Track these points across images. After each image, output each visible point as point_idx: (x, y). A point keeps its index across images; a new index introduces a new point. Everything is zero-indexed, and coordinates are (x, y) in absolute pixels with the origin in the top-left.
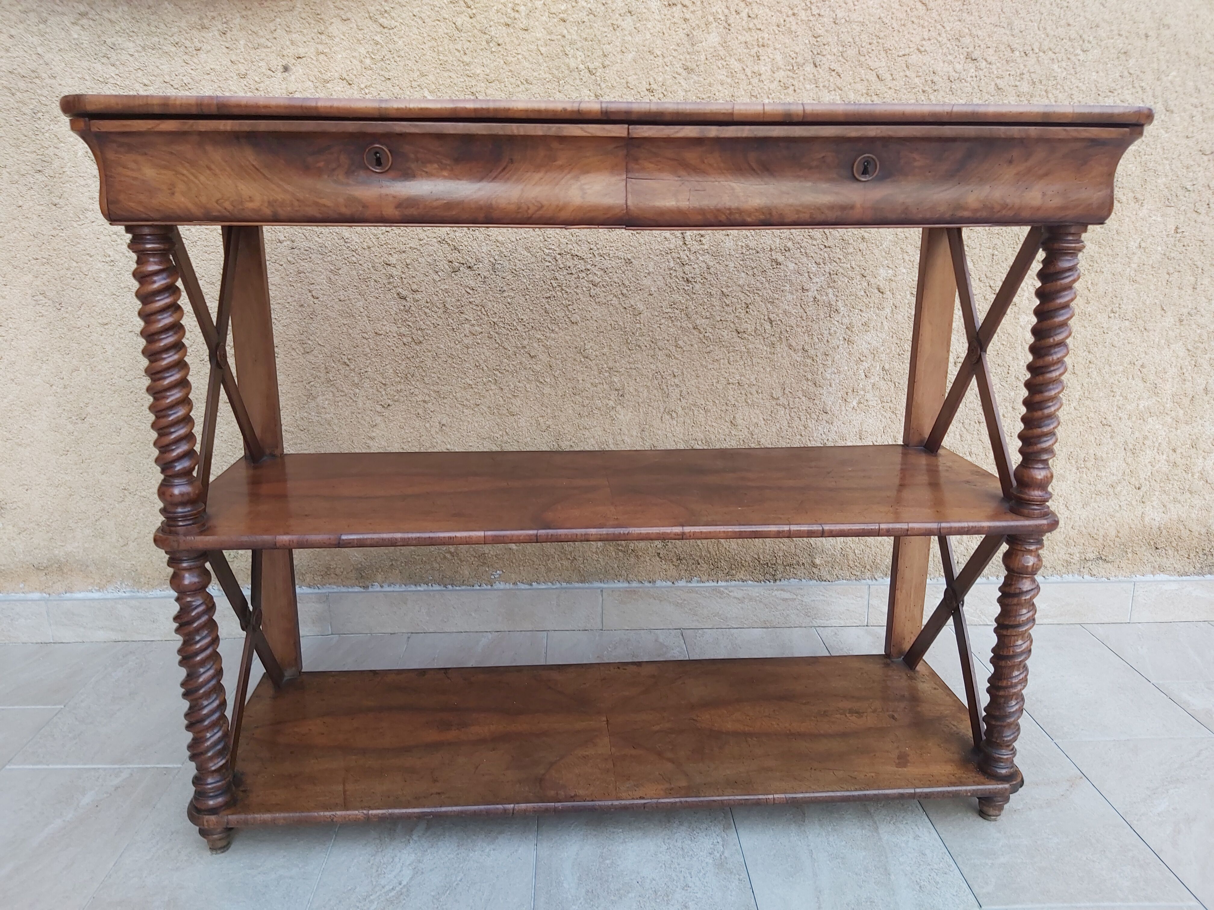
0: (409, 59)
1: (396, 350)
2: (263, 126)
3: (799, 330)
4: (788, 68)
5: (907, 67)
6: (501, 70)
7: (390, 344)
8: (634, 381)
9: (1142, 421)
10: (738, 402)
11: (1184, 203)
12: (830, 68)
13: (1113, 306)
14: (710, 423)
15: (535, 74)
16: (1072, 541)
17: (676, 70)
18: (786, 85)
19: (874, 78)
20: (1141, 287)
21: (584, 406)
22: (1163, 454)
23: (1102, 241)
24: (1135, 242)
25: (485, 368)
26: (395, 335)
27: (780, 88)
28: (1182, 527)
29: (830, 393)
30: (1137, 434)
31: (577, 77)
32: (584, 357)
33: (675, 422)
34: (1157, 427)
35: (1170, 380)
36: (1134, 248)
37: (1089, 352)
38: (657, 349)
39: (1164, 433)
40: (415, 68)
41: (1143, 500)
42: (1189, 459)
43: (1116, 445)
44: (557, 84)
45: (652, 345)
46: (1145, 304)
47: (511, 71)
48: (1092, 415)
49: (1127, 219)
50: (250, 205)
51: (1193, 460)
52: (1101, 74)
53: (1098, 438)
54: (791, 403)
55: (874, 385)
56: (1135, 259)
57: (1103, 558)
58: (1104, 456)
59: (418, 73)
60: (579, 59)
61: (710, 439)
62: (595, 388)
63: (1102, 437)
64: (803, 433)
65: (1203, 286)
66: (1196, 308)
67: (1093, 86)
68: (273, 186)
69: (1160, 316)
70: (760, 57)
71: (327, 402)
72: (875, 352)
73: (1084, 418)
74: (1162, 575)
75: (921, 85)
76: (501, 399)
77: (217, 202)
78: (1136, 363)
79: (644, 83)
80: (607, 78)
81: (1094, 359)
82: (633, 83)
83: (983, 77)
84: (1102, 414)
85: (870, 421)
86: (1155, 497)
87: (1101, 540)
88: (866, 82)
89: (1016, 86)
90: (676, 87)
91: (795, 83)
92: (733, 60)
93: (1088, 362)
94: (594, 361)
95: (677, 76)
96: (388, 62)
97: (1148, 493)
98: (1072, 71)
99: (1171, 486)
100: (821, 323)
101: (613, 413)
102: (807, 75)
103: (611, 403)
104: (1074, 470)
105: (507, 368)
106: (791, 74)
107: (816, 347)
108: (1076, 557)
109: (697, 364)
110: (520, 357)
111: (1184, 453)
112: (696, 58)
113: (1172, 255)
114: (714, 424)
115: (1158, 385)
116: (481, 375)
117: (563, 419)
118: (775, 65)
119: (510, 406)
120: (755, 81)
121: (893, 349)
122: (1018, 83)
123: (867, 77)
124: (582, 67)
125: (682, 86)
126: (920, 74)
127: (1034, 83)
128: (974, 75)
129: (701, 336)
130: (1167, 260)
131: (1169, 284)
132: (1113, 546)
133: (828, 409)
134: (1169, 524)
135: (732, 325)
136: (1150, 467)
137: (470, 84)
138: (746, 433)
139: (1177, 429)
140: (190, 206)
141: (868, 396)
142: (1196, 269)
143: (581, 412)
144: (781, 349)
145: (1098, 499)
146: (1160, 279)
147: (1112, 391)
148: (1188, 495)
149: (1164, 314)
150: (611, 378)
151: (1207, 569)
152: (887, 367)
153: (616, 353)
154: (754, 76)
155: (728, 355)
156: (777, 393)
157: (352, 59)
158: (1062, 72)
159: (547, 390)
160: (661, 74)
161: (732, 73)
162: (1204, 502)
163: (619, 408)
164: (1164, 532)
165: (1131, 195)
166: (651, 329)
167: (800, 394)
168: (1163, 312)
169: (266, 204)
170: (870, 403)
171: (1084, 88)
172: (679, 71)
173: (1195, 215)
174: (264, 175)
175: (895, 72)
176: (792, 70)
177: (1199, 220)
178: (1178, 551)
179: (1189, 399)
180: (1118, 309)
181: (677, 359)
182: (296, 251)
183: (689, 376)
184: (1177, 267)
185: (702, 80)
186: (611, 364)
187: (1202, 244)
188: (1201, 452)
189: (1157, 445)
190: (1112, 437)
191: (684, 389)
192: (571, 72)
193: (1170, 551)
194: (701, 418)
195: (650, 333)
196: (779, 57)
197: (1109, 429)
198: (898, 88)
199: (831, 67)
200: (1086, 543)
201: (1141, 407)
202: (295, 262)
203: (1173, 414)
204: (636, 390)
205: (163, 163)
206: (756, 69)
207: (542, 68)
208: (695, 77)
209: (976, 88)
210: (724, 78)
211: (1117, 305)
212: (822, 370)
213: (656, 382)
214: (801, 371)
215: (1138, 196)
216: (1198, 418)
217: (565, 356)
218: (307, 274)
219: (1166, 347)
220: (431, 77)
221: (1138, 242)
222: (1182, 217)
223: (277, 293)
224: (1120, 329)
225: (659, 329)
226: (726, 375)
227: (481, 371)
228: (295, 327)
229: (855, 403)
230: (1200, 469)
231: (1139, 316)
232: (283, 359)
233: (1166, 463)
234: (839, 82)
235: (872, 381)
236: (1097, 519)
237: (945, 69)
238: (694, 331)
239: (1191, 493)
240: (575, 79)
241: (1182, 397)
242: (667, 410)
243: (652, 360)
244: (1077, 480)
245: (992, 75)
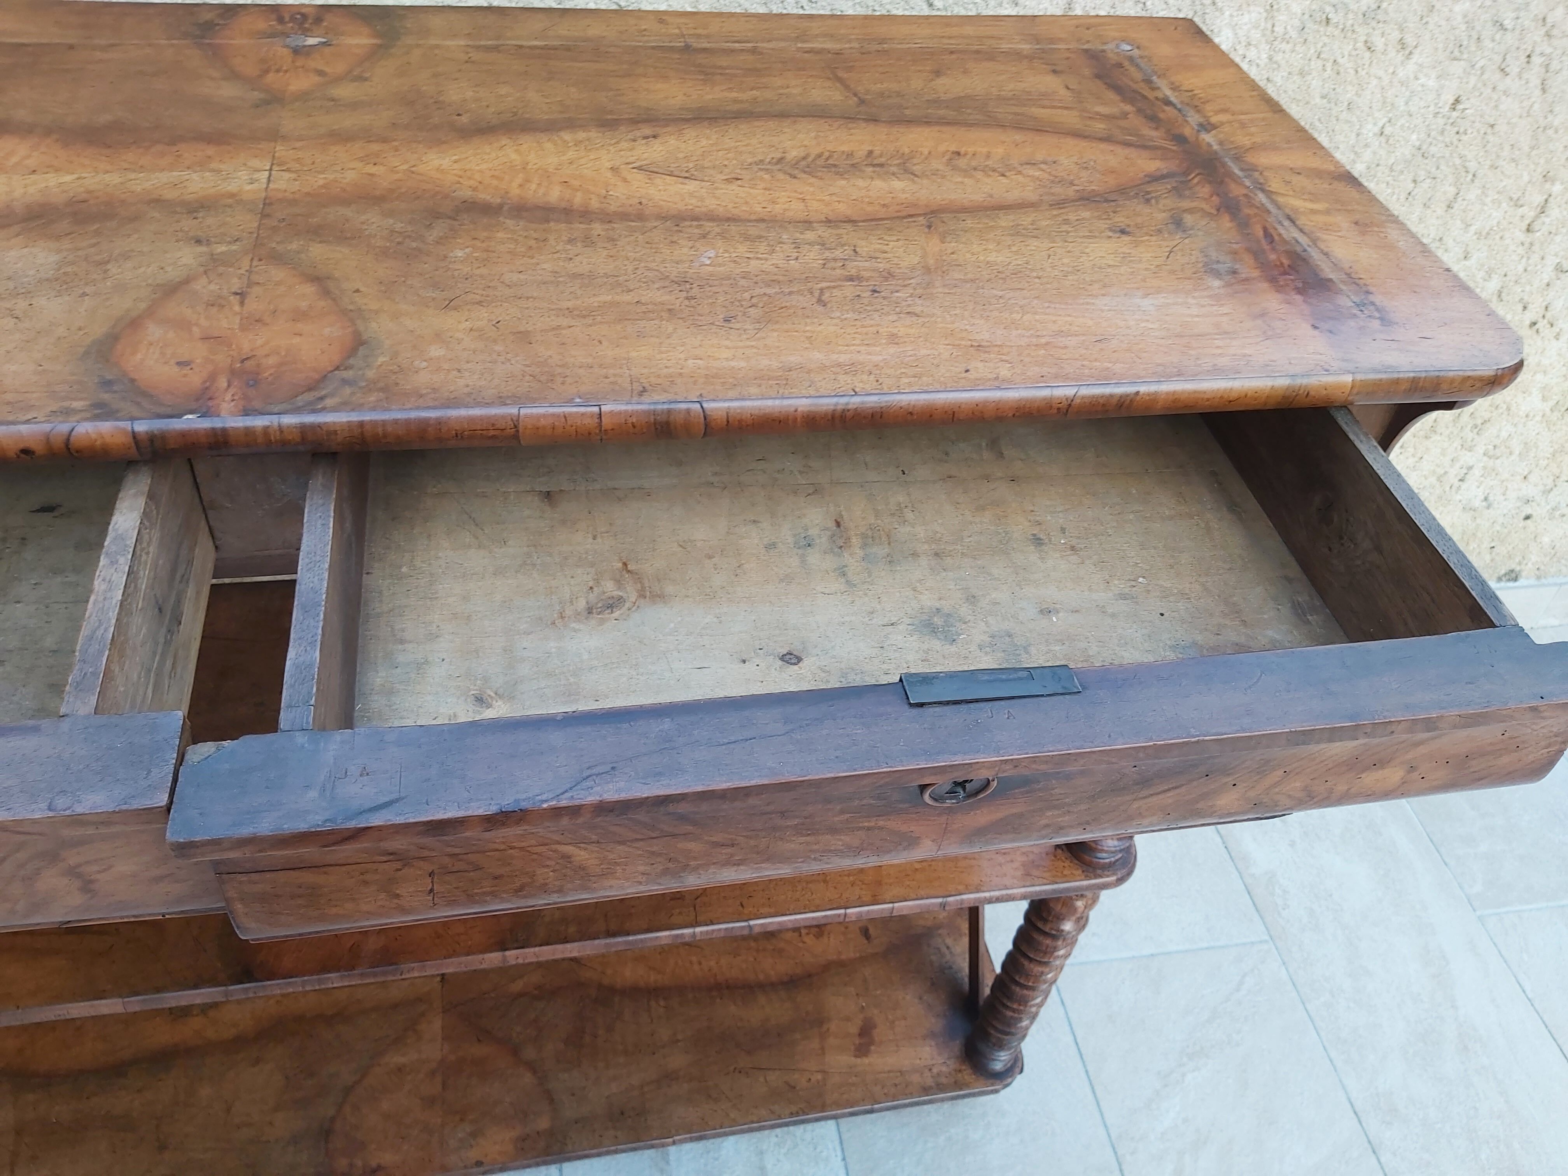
11: (1486, 54)
23: (1317, 124)
24: (1375, 124)
36: (1371, 134)
49: (1375, 82)
65: (1465, 202)
66: (1441, 239)
113: (1433, 149)
130: (1420, 158)
131: (1410, 199)
142: (1464, 174)
146: (1397, 191)
165: (1396, 35)
173: (1498, 75)
177: (1501, 87)
184: (1433, 170)
187: (1489, 131)
215: (1410, 40)
221: (1380, 124)
222: (1473, 80)
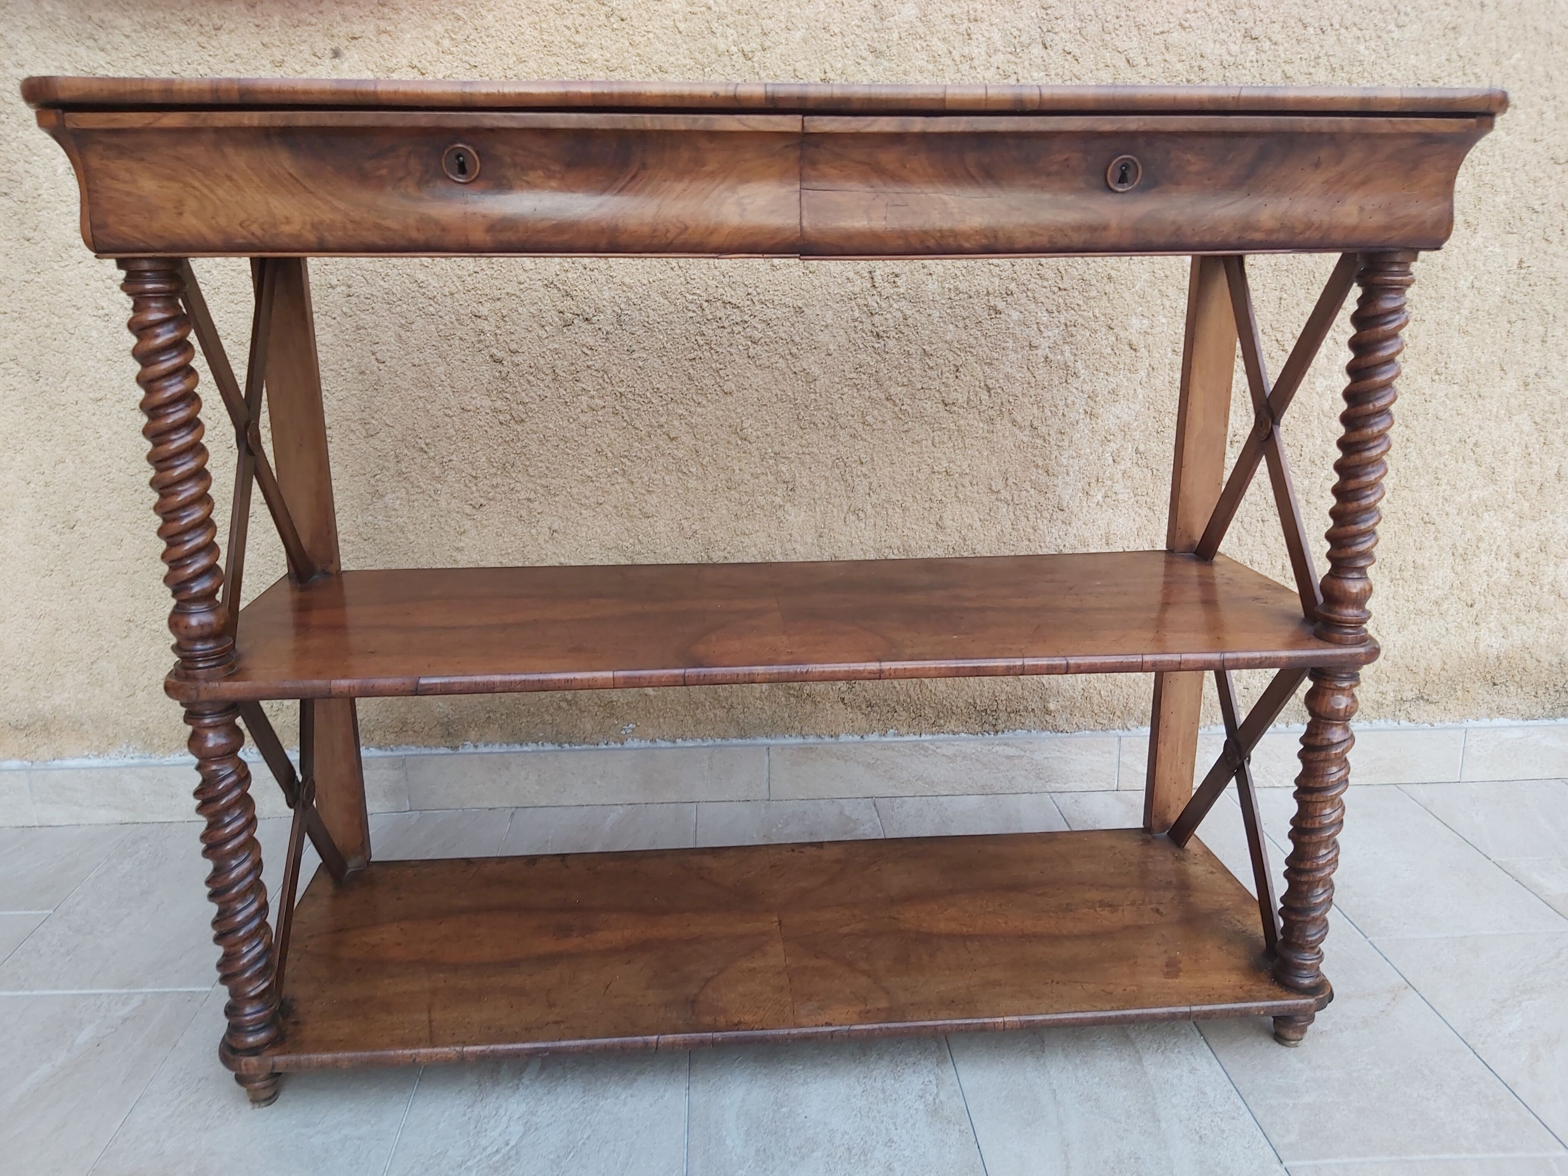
0: (502, 40)
1: (490, 432)
2: (302, 118)
3: (1026, 400)
4: (1009, 50)
5: (1167, 49)
6: (626, 54)
7: (481, 423)
8: (807, 471)
9: (1475, 516)
10: (945, 496)
11: (1530, 229)
12: (1064, 50)
13: (1438, 365)
14: (908, 525)
15: (672, 59)
16: (1384, 676)
17: (860, 53)
18: (1007, 73)
19: (1123, 64)
20: (1474, 340)
21: (742, 504)
22: (1502, 560)
23: (1423, 280)
24: (1466, 280)
25: (610, 455)
26: (488, 411)
27: (998, 77)
28: (1527, 657)
29: (1067, 483)
30: (1469, 534)
31: (728, 63)
32: (741, 439)
33: (863, 526)
34: (1495, 525)
35: (1512, 462)
36: (1465, 288)
37: (1407, 427)
38: (838, 428)
39: (1504, 533)
40: (510, 52)
41: (1477, 621)
42: (1536, 566)
43: (1441, 548)
44: (701, 72)
45: (832, 422)
46: (1479, 362)
47: (639, 55)
48: (1410, 509)
49: (1456, 250)
50: (286, 229)
51: (1542, 568)
52: (1422, 57)
53: (1418, 540)
54: (1016, 497)
55: (1124, 472)
56: (1467, 303)
57: (1426, 697)
58: (1426, 563)
59: (515, 59)
60: (730, 39)
61: (910, 546)
62: (757, 481)
63: (1423, 539)
64: (1032, 537)
65: (1555, 338)
66: (1546, 368)
67: (1411, 73)
68: (318, 202)
69: (1498, 379)
70: (973, 36)
71: (398, 502)
72: (1126, 429)
73: (1400, 514)
74: (1501, 719)
75: (1185, 73)
76: (631, 496)
77: (241, 225)
78: (1468, 441)
79: (818, 70)
80: (768, 64)
81: (1413, 436)
82: (803, 71)
83: (1266, 62)
84: (1423, 508)
85: (1120, 520)
86: (1493, 617)
87: (1423, 676)
88: (1111, 69)
89: (1310, 74)
90: (859, 76)
91: (1019, 70)
92: (936, 39)
93: (1405, 439)
94: (754, 445)
95: (861, 61)
96: (474, 44)
97: (1484, 612)
98: (1384, 54)
99: (1513, 602)
100: (1055, 391)
101: (780, 513)
102: (1034, 59)
103: (778, 500)
104: (1387, 582)
105: (639, 454)
106: (1012, 58)
107: (1049, 422)
108: (1390, 697)
109: (892, 447)
110: (655, 439)
111: (1530, 560)
112: (887, 37)
113: (1515, 297)
114: (914, 526)
115: (1496, 470)
116: (604, 465)
117: (714, 522)
118: (991, 46)
119: (644, 504)
120: (965, 67)
121: (1150, 424)
122: (1312, 70)
123: (1113, 61)
124: (734, 49)
125: (867, 75)
126: (1183, 58)
127: (1333, 70)
128: (1254, 59)
129: (897, 409)
130: (1508, 305)
131: (1511, 336)
132: (1437, 681)
133: (1065, 504)
134: (1511, 652)
135: (937, 395)
136: (1485, 577)
137: (585, 73)
138: (957, 539)
139: (1520, 527)
140: (205, 230)
141: (1118, 487)
142: (1546, 316)
143: (739, 513)
144: (1003, 425)
145: (1418, 621)
146: (1498, 330)
147: (1437, 478)
148: (1535, 614)
149: (1504, 376)
150: (777, 466)
151: (1559, 711)
152: (1142, 448)
153: (783, 433)
154: (964, 61)
155: (932, 435)
156: (998, 484)
157: (424, 40)
158: (1371, 54)
159: (692, 483)
160: (840, 58)
161: (934, 57)
162: (1555, 623)
163: (788, 506)
164: (1505, 662)
166: (830, 400)
167: (1027, 485)
168: (1502, 373)
169: (308, 227)
170: (1120, 496)
171: (1399, 76)
172: (863, 55)
173: (1544, 244)
174: (305, 188)
175: (1150, 56)
176: (1014, 53)
177: (1550, 251)
178: (1522, 687)
179: (1536, 487)
180: (1443, 369)
181: (866, 440)
182: (354, 299)
183: (881, 462)
184: (1521, 313)
185: (894, 66)
186: (777, 448)
187: (1553, 282)
188: (1552, 557)
189: (1495, 548)
190: (1436, 539)
191: (874, 479)
192: (719, 56)
193: (1512, 688)
194: (897, 519)
195: (829, 406)
196: (996, 36)
197: (1433, 528)
198: (1154, 77)
199: (1066, 49)
200: (1403, 679)
201: (1474, 498)
202: (352, 313)
203: (1516, 507)
204: (811, 482)
205: (169, 172)
206: (966, 51)
207: (681, 51)
208: (886, 63)
209: (1258, 76)
210: (925, 64)
211: (1443, 364)
212: (1056, 453)
213: (837, 471)
214: (1029, 455)
215: (1472, 219)
216: (1549, 512)
217: (715, 437)
218: (370, 330)
219: (1506, 419)
220: (532, 64)
221: (1470, 280)
222: (1528, 248)
223: (329, 355)
224: (1446, 395)
225: (840, 401)
226: (930, 461)
227: (604, 458)
228: (355, 401)
229: (1099, 497)
230: (1550, 580)
231: (1471, 379)
232: (338, 444)
233: (1507, 572)
234: (1076, 68)
235: (1123, 468)
236: (1418, 646)
237: (1216, 52)
238: (886, 403)
239: (1539, 611)
240: (725, 65)
241: (1527, 485)
242: (852, 509)
243: (831, 442)
244: (1391, 595)
245: (1279, 60)
